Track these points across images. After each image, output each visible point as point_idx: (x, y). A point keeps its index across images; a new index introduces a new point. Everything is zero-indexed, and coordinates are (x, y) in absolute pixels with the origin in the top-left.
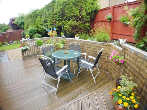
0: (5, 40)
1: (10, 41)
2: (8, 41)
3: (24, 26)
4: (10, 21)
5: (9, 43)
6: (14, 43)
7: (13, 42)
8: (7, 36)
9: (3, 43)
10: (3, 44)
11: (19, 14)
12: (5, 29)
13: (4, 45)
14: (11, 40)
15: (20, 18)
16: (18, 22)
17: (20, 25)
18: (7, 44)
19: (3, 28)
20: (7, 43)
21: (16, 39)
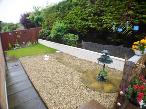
0: (16, 41)
1: (23, 42)
2: (20, 43)
3: (41, 23)
4: (21, 17)
5: (22, 45)
6: (29, 45)
7: (27, 44)
8: (19, 35)
9: (13, 44)
10: (13, 46)
11: (35, 8)
12: (13, 28)
13: (15, 48)
14: (25, 42)
15: (37, 12)
16: (33, 18)
17: (37, 21)
18: (19, 47)
19: (11, 26)
20: (18, 45)
21: (31, 40)
